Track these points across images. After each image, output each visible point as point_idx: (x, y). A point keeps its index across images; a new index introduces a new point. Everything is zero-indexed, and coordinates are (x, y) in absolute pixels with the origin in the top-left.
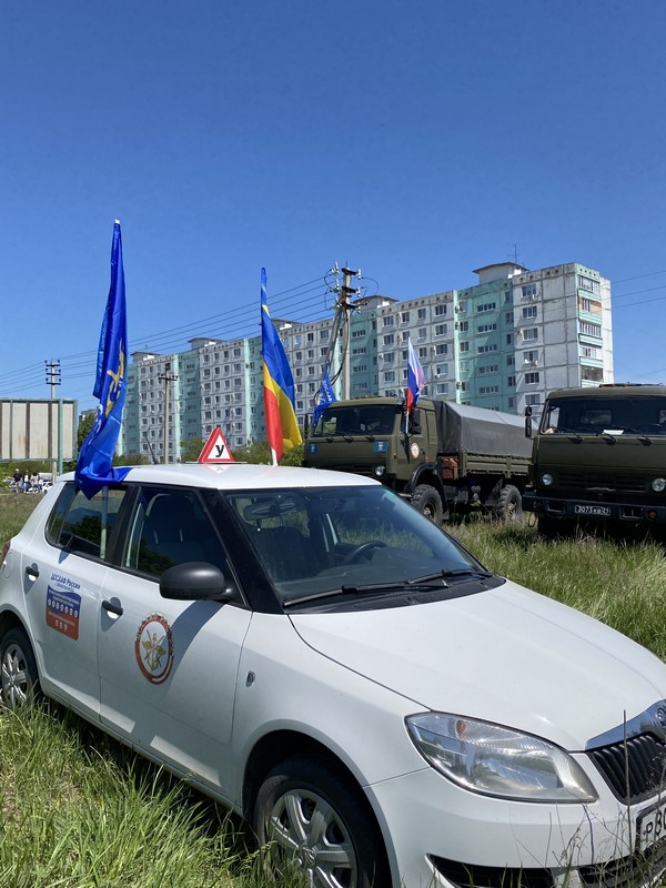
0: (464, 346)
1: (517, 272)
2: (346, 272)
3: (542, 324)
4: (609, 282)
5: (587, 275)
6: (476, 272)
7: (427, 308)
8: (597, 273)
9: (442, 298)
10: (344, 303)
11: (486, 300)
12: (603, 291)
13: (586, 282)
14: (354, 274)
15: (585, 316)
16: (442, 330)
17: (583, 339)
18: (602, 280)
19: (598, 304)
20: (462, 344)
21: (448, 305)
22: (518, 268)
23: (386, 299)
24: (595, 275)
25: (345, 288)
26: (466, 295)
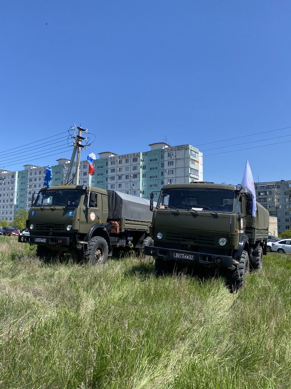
0: (144, 176)
1: (166, 147)
2: (80, 129)
3: (175, 169)
4: (202, 154)
5: (194, 150)
6: (150, 145)
7: (130, 159)
8: (198, 149)
9: (136, 155)
10: (78, 144)
11: (153, 157)
12: (200, 157)
13: (193, 153)
14: (84, 130)
15: (192, 166)
16: (135, 168)
17: (191, 175)
18: (199, 152)
19: (198, 162)
20: (143, 175)
21: (138, 158)
22: (167, 145)
23: (113, 154)
24: (197, 150)
25: (78, 137)
26: (145, 154)
